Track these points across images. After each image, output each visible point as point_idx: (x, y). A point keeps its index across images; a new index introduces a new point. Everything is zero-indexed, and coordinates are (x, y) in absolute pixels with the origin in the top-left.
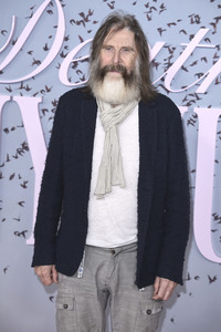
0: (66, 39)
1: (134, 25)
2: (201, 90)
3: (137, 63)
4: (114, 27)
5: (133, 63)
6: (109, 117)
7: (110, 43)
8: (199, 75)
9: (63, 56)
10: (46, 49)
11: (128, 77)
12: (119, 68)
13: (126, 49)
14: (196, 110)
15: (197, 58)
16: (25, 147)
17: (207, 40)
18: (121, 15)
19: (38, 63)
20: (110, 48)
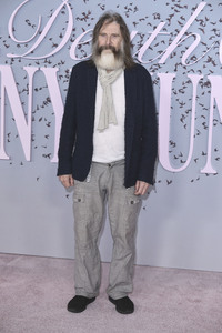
0: (74, 30)
1: (120, 20)
2: (161, 61)
3: (122, 44)
4: (107, 21)
5: (119, 44)
6: (105, 79)
7: (104, 32)
8: (160, 52)
9: (72, 41)
10: (61, 36)
11: (116, 53)
12: (110, 47)
13: (115, 35)
14: (159, 75)
15: (159, 41)
16: (49, 100)
17: (164, 29)
18: (112, 13)
19: (56, 45)
20: (104, 35)
